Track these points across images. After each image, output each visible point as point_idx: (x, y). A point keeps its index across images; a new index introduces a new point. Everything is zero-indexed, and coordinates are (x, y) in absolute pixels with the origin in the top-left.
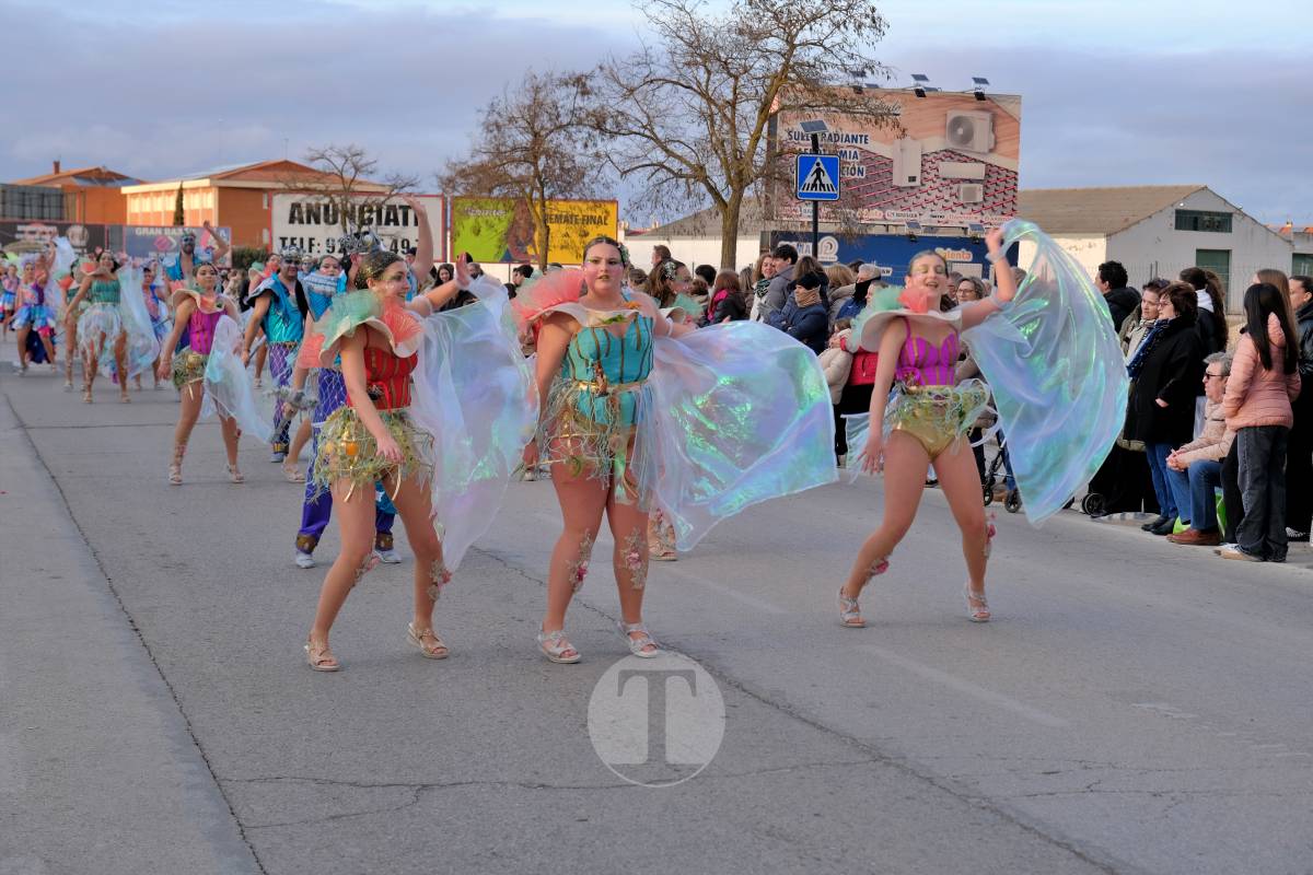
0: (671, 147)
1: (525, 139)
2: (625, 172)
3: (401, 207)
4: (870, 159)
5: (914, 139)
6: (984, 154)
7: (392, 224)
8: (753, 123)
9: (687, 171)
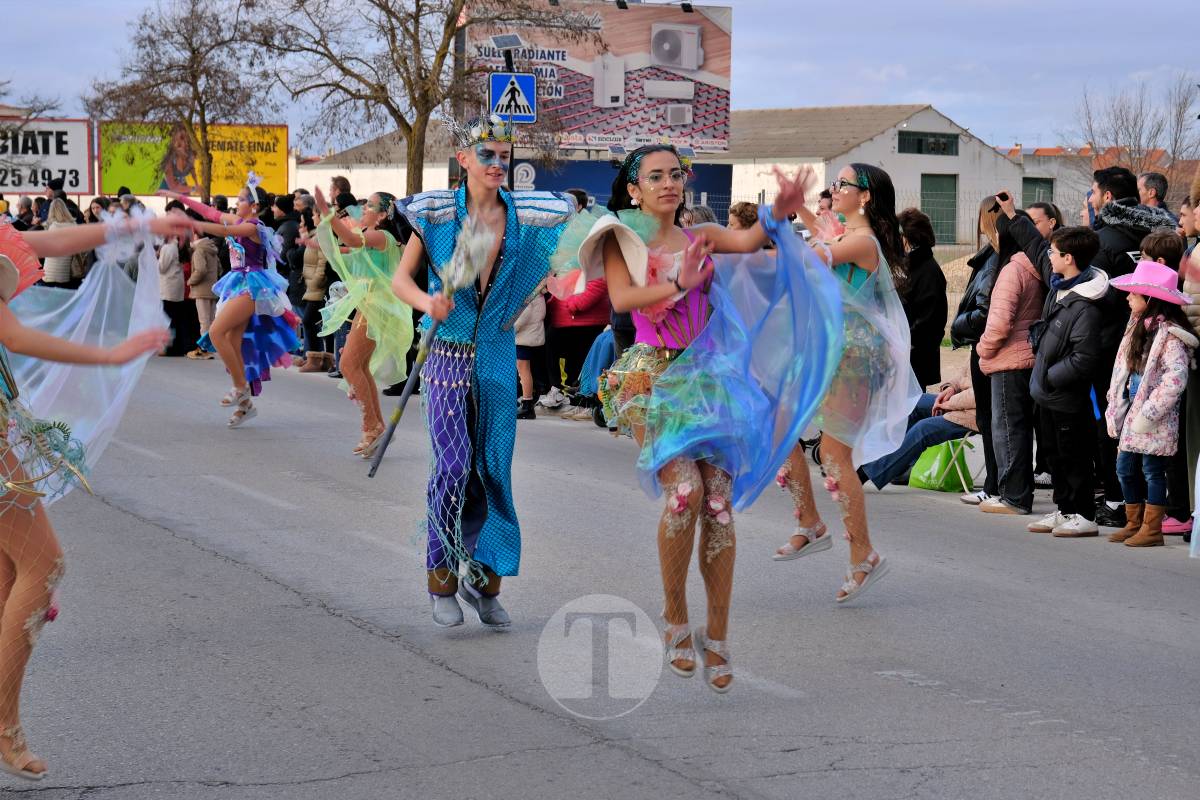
0: (347, 64)
1: (182, 56)
2: (297, 93)
3: (40, 133)
4: (568, 76)
5: (616, 55)
6: (693, 71)
7: (30, 152)
8: (439, 39)
9: (368, 92)
